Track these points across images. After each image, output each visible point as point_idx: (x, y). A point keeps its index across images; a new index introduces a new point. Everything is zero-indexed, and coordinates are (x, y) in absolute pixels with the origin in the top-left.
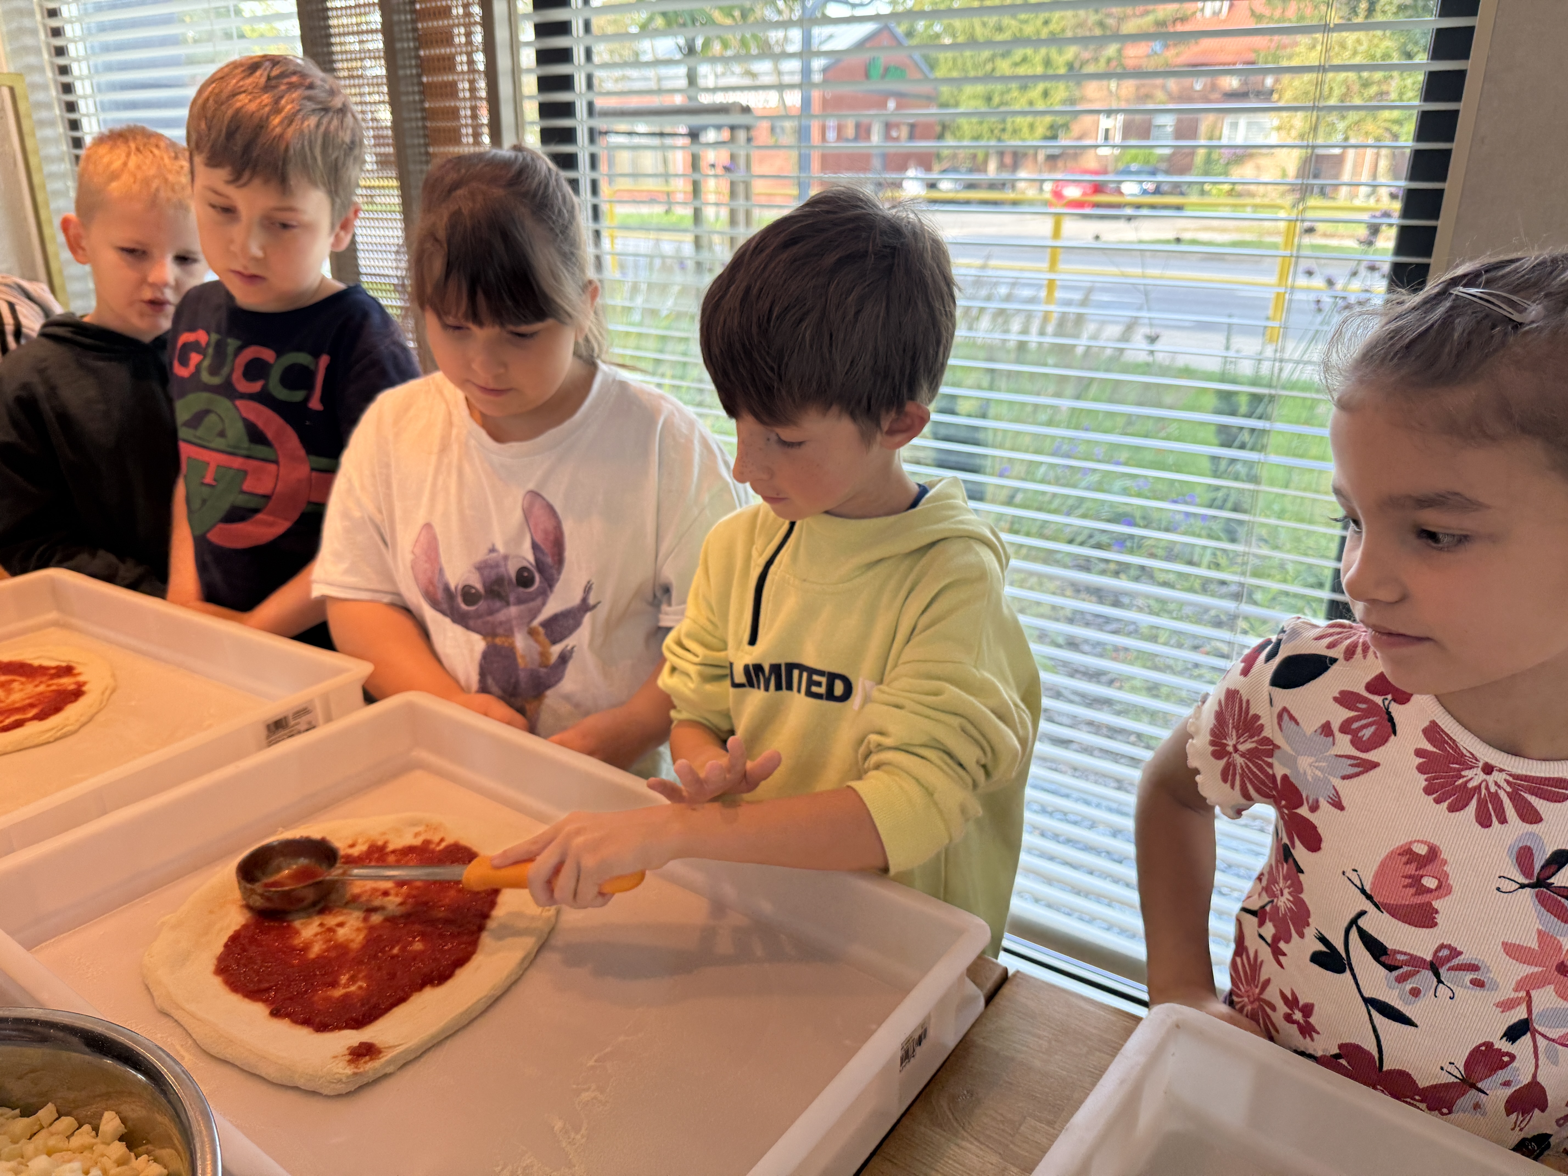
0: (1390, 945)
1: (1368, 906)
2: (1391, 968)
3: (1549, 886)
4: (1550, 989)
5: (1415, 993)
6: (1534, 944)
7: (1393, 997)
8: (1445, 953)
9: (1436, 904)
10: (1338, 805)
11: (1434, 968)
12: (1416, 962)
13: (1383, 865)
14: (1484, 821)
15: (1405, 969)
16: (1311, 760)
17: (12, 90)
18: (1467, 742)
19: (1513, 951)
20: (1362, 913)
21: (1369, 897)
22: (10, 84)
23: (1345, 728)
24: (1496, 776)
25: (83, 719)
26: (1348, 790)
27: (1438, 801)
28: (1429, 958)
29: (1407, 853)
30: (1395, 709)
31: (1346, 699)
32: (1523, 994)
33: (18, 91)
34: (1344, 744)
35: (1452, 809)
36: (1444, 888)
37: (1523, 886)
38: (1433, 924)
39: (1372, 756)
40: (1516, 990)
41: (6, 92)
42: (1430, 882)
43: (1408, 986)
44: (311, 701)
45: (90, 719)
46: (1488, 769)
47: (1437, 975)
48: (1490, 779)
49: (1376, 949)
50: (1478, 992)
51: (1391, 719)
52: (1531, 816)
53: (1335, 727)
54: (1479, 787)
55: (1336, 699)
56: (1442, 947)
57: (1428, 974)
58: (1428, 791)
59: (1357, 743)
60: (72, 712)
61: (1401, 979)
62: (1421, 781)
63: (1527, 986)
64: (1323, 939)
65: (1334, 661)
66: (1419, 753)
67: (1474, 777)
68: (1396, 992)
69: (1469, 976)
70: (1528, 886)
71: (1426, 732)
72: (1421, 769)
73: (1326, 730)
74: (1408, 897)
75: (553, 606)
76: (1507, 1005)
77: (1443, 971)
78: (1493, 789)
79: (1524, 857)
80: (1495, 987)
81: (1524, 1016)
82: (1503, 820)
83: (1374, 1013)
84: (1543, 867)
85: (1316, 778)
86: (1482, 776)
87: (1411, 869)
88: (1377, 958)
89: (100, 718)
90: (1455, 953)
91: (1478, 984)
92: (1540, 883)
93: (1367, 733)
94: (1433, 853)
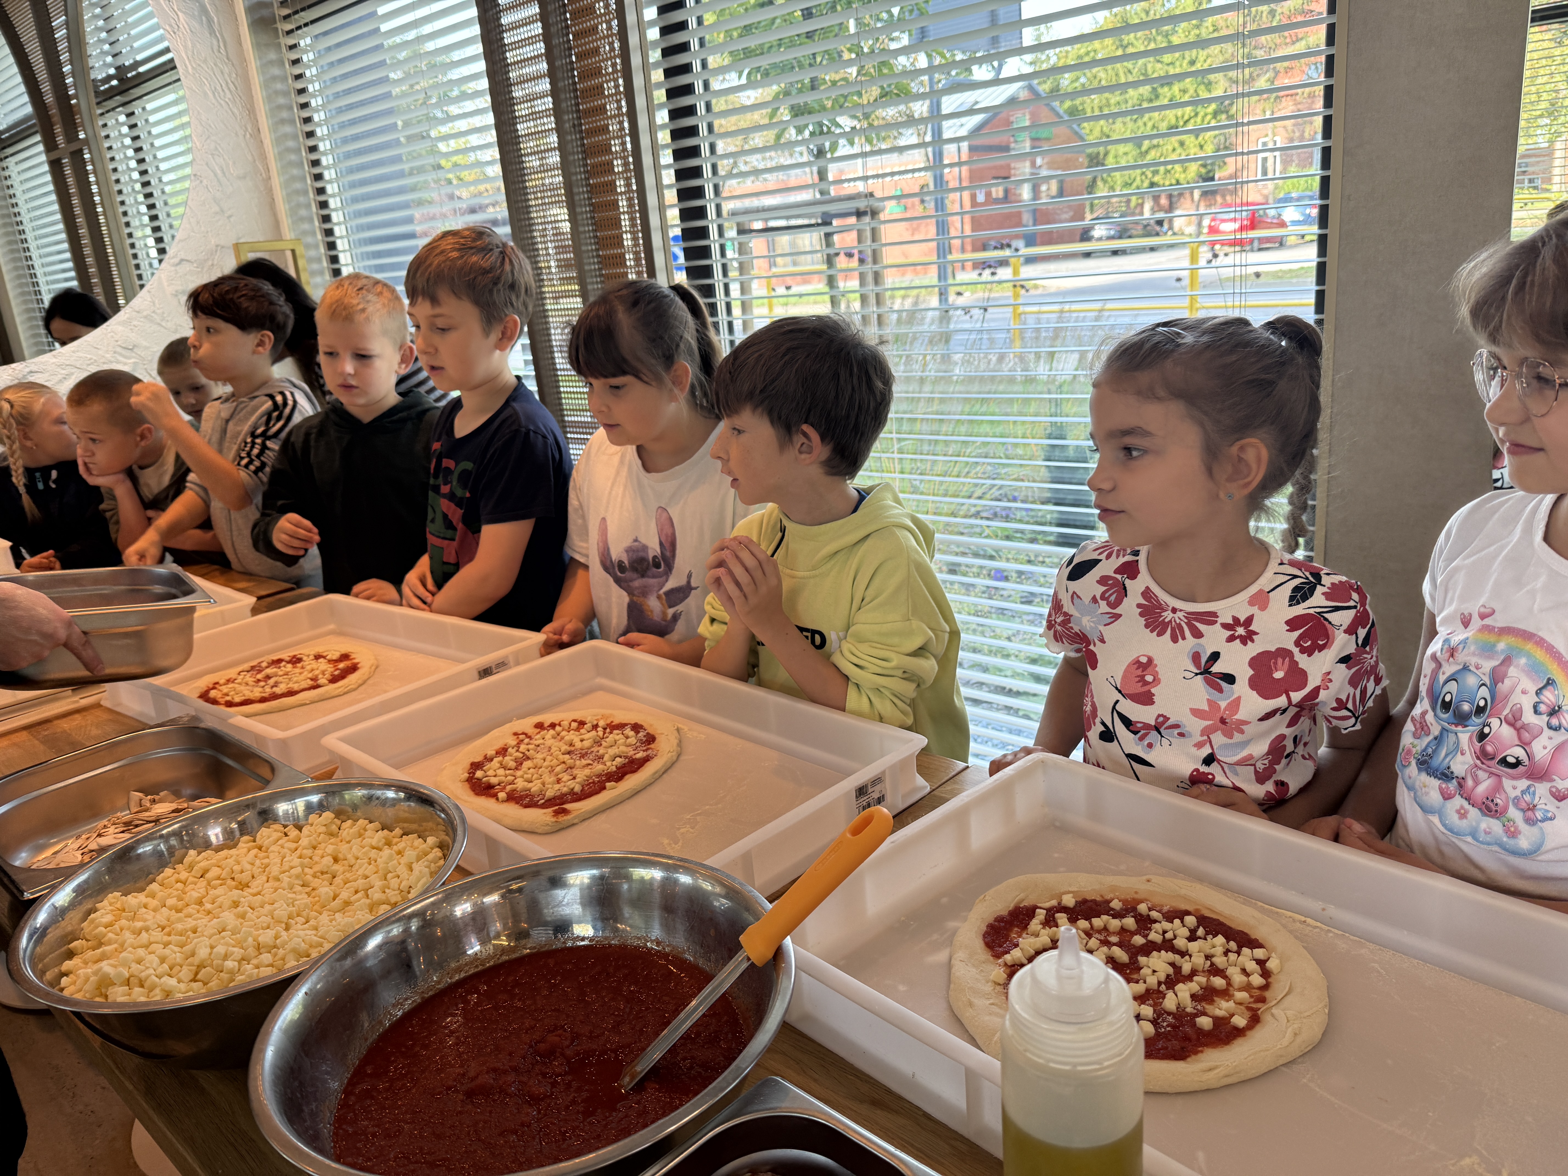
0: (1133, 718)
1: (1119, 696)
2: (1135, 733)
3: (1210, 673)
4: (1219, 732)
5: (1150, 746)
6: (1206, 708)
7: (1139, 751)
8: (1161, 719)
9: (1153, 690)
10: (1103, 641)
11: (1157, 729)
12: (1147, 726)
13: (1126, 671)
14: (1175, 640)
15: (1142, 732)
16: (1088, 618)
17: (293, 251)
18: (1163, 596)
19: (1197, 713)
20: (1117, 702)
21: (1120, 691)
22: (292, 247)
23: (1103, 597)
24: (1180, 614)
25: (360, 682)
26: (1107, 632)
27: (1152, 631)
28: (1153, 723)
29: (1137, 663)
30: (1128, 582)
31: (1103, 581)
32: (1205, 738)
33: (298, 253)
34: (1104, 607)
35: (1159, 635)
36: (1156, 681)
37: (1197, 674)
38: (1152, 703)
39: (1117, 611)
40: (1202, 735)
41: (289, 254)
42: (1149, 678)
43: (1146, 742)
44: (507, 657)
45: (364, 682)
46: (1174, 610)
47: (1160, 733)
48: (1176, 616)
49: (1127, 722)
50: (1182, 739)
51: (1125, 588)
52: (1198, 634)
53: (1098, 597)
54: (1170, 621)
55: (1098, 582)
56: (1159, 716)
57: (1154, 733)
58: (1147, 626)
59: (1109, 604)
60: (352, 679)
61: (1141, 739)
62: (1142, 621)
63: (1207, 732)
64: (1103, 724)
65: (1098, 561)
66: (1139, 606)
67: (1168, 615)
68: (1140, 747)
69: (1176, 731)
70: (1201, 674)
71: (1142, 594)
72: (1141, 614)
73: (1094, 600)
74: (1139, 689)
75: (671, 584)
76: (1199, 745)
77: (1162, 730)
78: (1178, 621)
79: (1196, 657)
80: (1190, 736)
81: (1210, 751)
82: (1184, 638)
83: (1133, 763)
84: (1207, 662)
85: (1091, 627)
86: (1172, 615)
87: (1139, 672)
88: (1127, 727)
89: (370, 682)
90: (1167, 719)
91: (1181, 735)
92: (1205, 671)
93: (1113, 598)
94: (1150, 660)
